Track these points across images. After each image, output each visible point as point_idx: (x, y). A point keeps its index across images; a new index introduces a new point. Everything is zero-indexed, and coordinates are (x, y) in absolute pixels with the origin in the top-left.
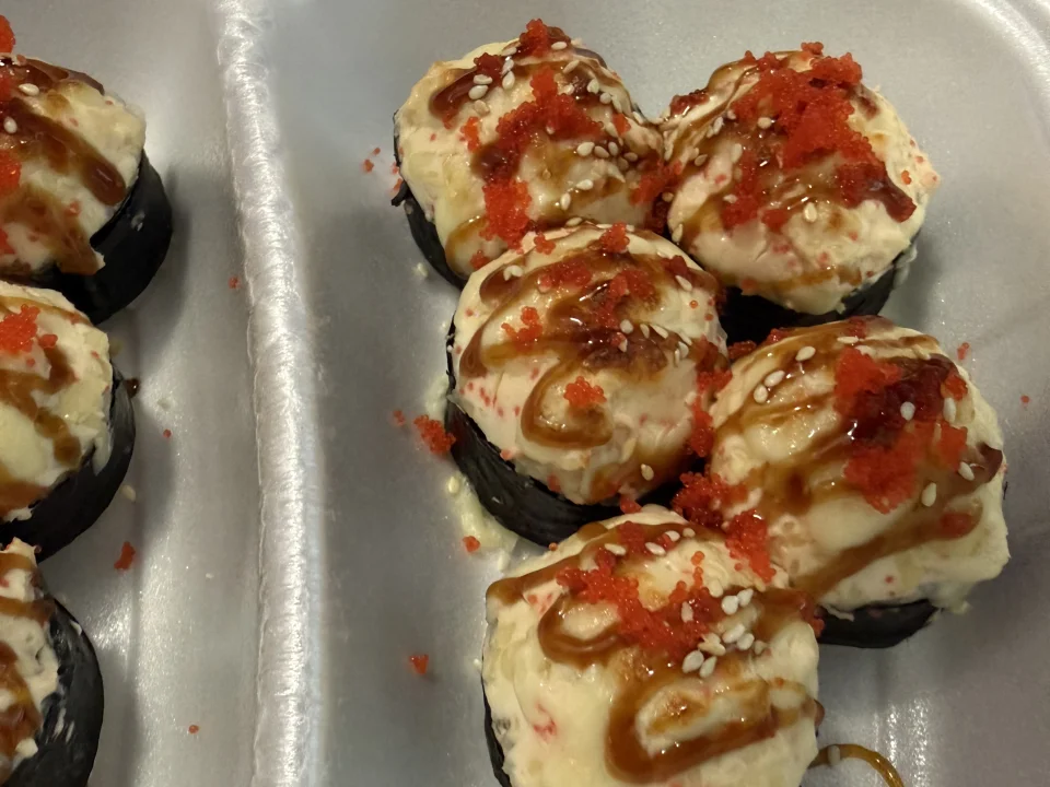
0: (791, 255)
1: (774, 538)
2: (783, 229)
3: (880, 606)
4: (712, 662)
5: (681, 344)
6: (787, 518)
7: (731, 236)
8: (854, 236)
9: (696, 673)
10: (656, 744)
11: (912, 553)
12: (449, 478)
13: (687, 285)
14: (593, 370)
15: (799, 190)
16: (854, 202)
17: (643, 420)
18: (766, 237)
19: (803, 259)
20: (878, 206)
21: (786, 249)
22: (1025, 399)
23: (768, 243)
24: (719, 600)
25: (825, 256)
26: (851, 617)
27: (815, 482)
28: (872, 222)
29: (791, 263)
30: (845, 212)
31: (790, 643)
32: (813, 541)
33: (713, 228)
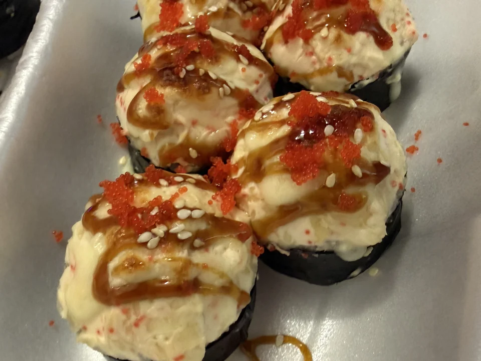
0: (314, 57)
1: (245, 196)
2: (310, 42)
3: (304, 250)
4: (156, 239)
5: (224, 85)
6: (252, 184)
7: (287, 47)
8: (349, 50)
9: (144, 244)
10: (115, 282)
11: (321, 217)
12: (121, 157)
13: (245, 61)
14: (164, 86)
15: (323, 20)
16: (352, 31)
17: (194, 123)
18: (303, 47)
19: (320, 60)
20: (368, 36)
21: (312, 54)
22: (440, 161)
23: (303, 51)
24: (178, 210)
25: (330, 59)
26: (288, 254)
27: (267, 163)
28: (363, 45)
29: (314, 63)
30: (346, 36)
31: (225, 249)
32: (263, 200)
33: (279, 42)
